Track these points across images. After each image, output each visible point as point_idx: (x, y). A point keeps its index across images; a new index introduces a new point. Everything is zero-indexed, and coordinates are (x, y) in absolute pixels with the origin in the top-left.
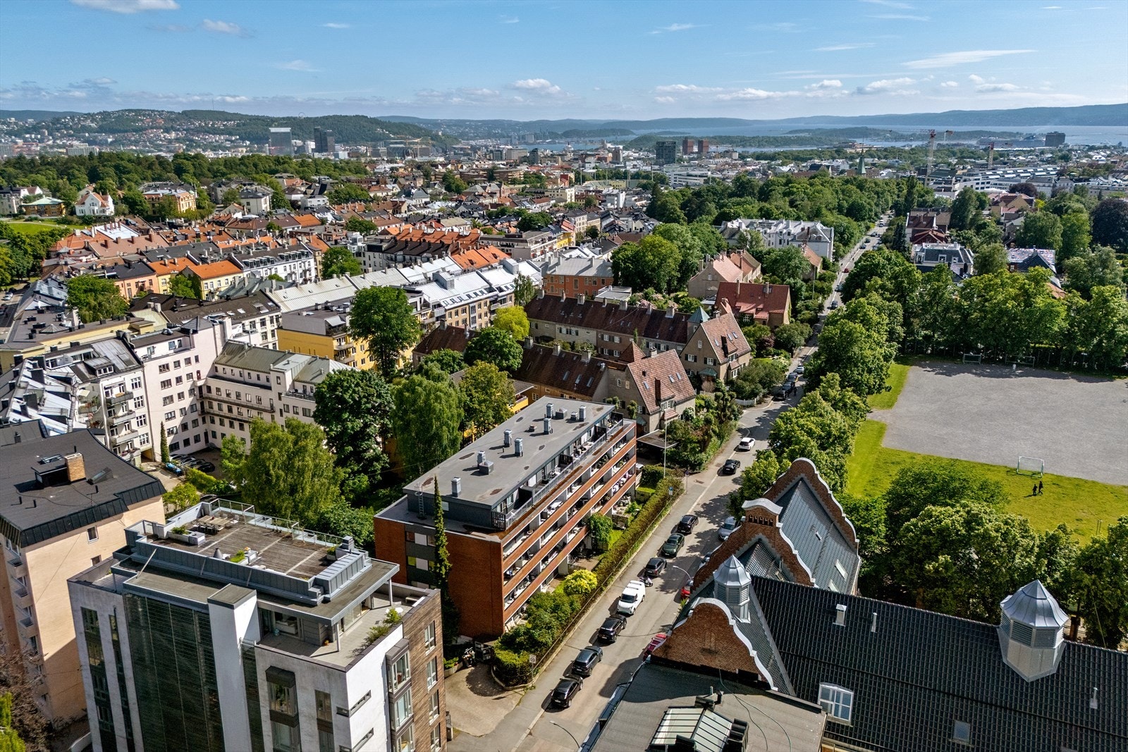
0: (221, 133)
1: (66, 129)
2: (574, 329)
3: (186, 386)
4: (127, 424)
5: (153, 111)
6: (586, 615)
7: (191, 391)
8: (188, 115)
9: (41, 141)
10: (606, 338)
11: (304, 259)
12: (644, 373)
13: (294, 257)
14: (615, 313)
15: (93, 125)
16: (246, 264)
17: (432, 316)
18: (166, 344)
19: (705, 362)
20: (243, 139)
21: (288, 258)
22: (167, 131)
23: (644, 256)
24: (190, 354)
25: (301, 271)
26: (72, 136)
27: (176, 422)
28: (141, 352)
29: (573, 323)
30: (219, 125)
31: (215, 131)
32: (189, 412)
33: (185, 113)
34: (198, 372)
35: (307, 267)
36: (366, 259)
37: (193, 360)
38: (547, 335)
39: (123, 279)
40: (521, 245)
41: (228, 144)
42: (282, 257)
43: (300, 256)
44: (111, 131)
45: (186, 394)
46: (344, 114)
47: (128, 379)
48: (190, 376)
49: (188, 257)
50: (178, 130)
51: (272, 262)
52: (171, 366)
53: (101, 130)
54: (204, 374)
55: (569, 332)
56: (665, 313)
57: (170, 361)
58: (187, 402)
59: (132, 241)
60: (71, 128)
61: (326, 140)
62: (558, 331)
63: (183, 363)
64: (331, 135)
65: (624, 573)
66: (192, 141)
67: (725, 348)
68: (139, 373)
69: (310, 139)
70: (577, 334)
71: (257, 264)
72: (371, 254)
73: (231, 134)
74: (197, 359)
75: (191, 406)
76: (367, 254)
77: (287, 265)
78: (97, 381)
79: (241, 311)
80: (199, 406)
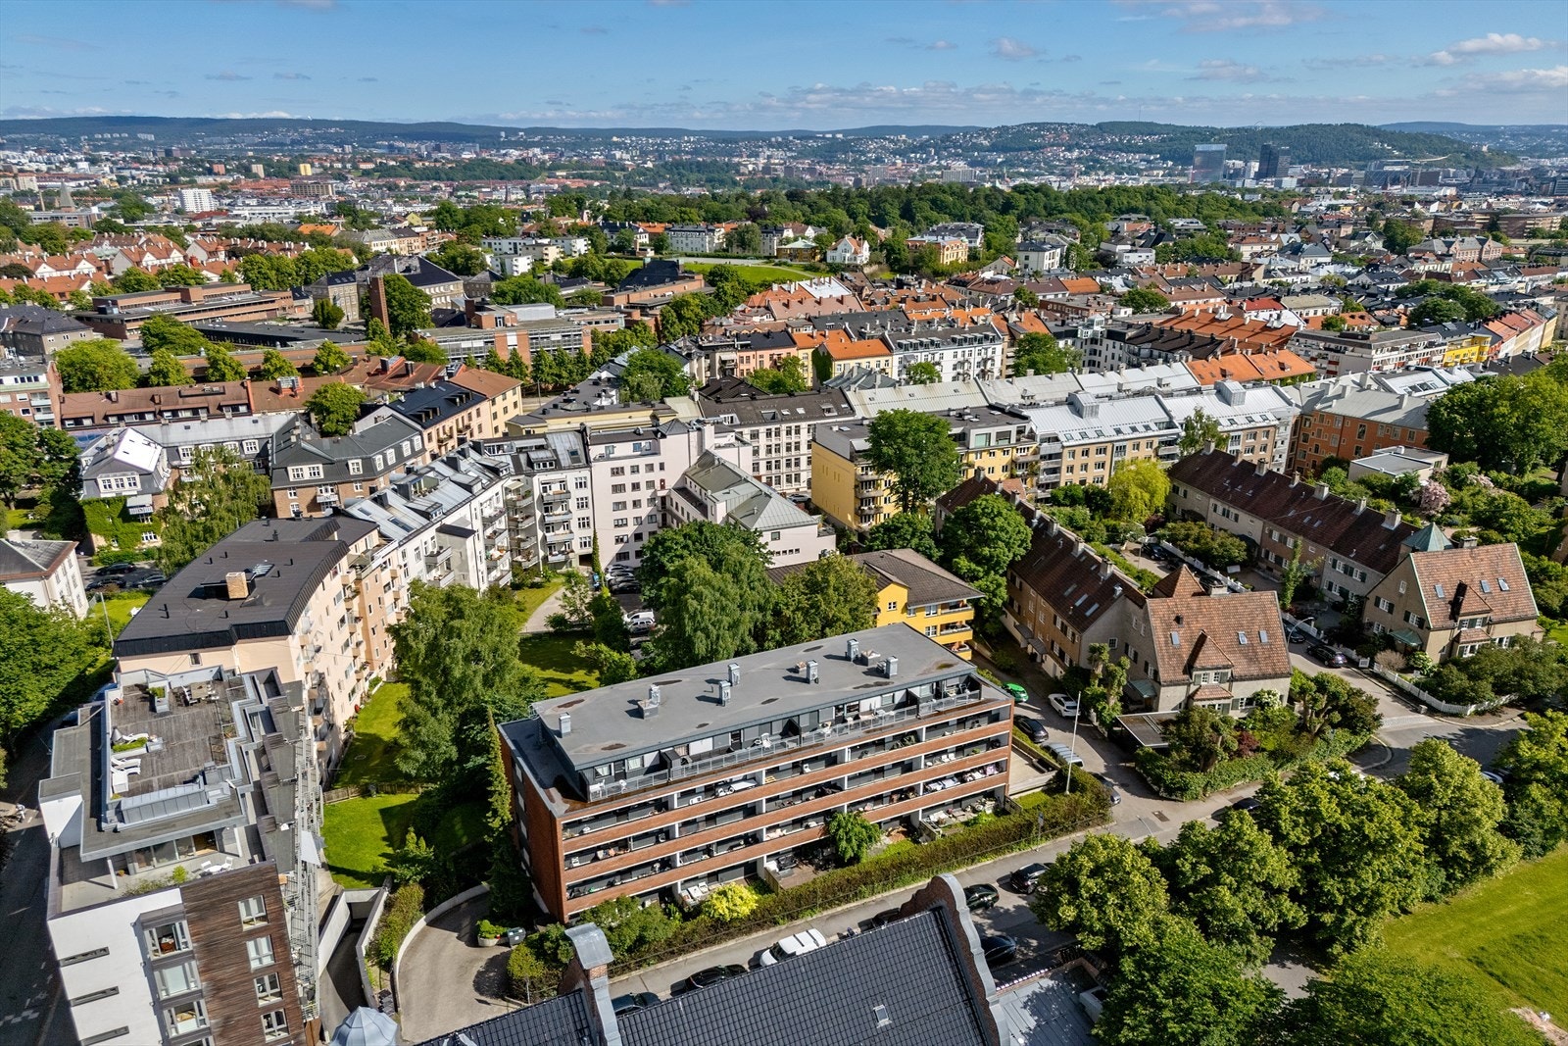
0: (1137, 150)
1: (955, 147)
2: (1233, 511)
3: (644, 494)
4: (566, 524)
5: (1060, 124)
6: (715, 948)
7: (652, 500)
8: (1102, 128)
9: (925, 161)
10: (1276, 536)
11: (986, 344)
12: (1178, 620)
13: (971, 341)
14: (1304, 500)
15: (986, 143)
16: (900, 346)
17: (1035, 453)
18: (630, 445)
19: (1407, 619)
20: (1164, 159)
21: (960, 343)
22: (1069, 149)
23: (1495, 404)
24: (655, 460)
25: (979, 359)
26: (959, 155)
27: (630, 530)
28: (595, 451)
29: (1234, 503)
30: (1138, 141)
31: (1130, 149)
32: (645, 523)
33: (1100, 126)
34: (662, 481)
35: (990, 354)
36: (1103, 348)
37: (657, 467)
38: (1197, 510)
39: (756, 350)
40: (1359, 351)
41: (1142, 165)
42: (954, 340)
43: (980, 341)
44: (1004, 149)
45: (644, 503)
46: (1325, 122)
47: (571, 477)
48: (650, 484)
49: (845, 330)
50: (1084, 148)
51: (938, 346)
52: (627, 470)
53: (993, 148)
54: (670, 484)
55: (1226, 514)
56: (1382, 518)
57: (627, 464)
58: (645, 511)
59: (841, 301)
60: (960, 146)
61: (1277, 159)
62: (1211, 509)
63: (642, 469)
64: (1286, 153)
65: (849, 911)
66: (1097, 161)
67: (1455, 606)
68: (585, 473)
69: (1255, 158)
70: (1236, 518)
71: (915, 347)
72: (1110, 342)
73: (1150, 152)
74: (662, 466)
75: (650, 516)
76: (1106, 342)
77: (960, 351)
78: (531, 475)
79: (801, 411)
80: (659, 518)
